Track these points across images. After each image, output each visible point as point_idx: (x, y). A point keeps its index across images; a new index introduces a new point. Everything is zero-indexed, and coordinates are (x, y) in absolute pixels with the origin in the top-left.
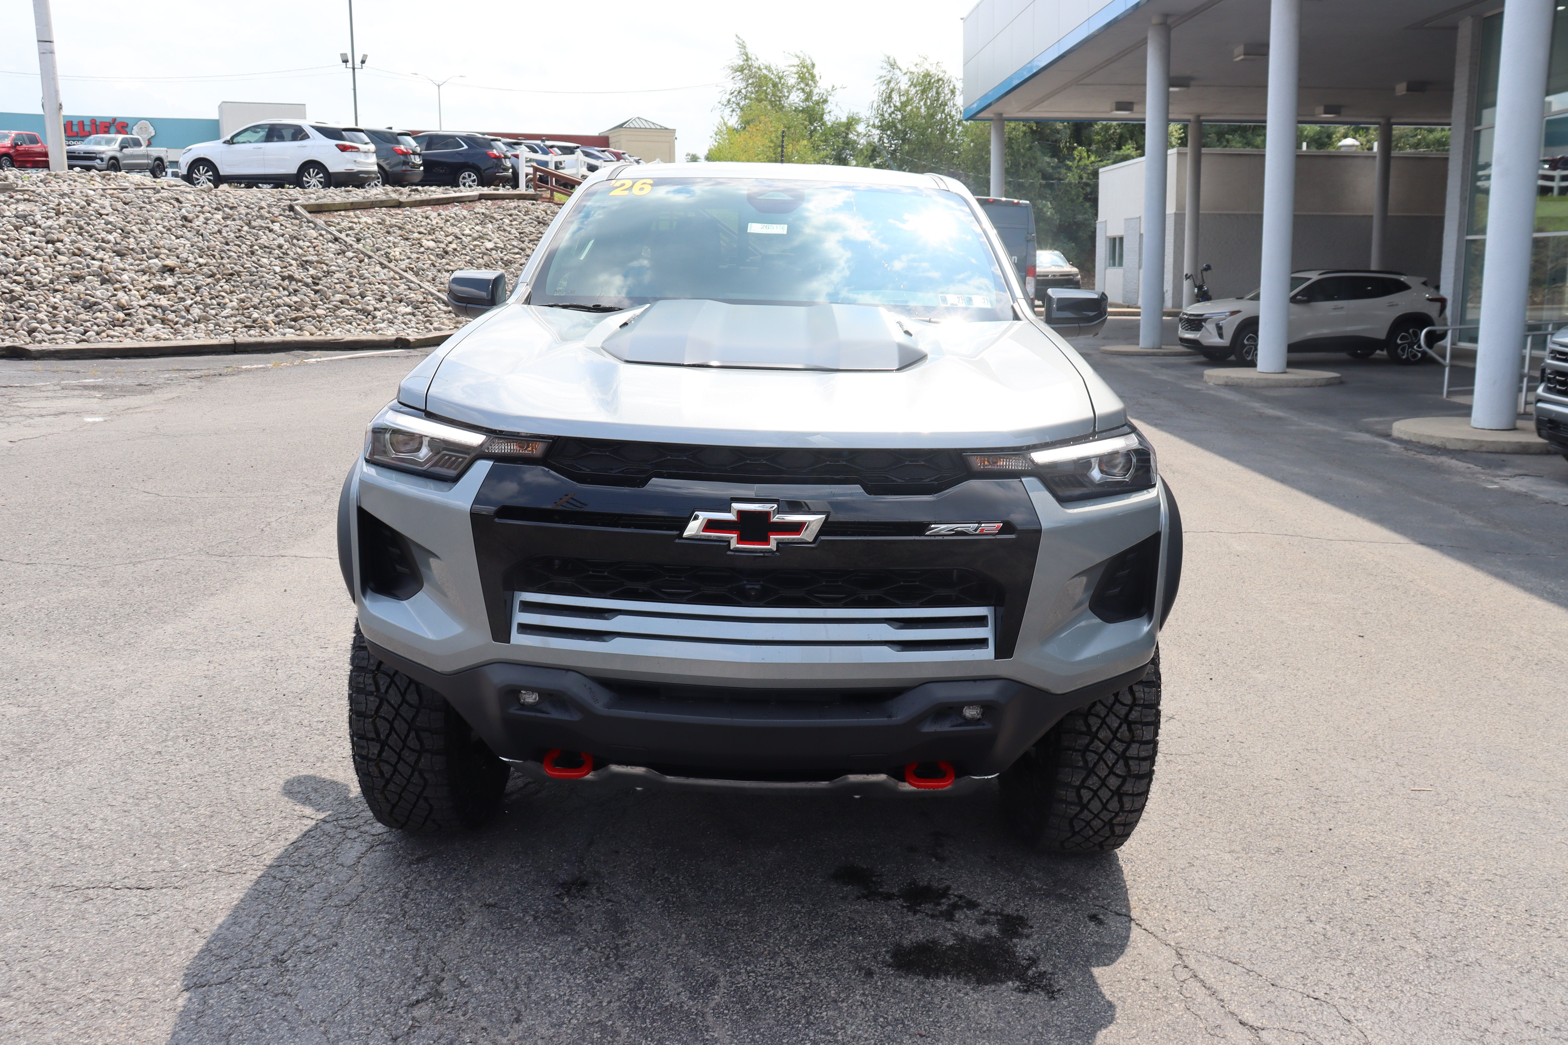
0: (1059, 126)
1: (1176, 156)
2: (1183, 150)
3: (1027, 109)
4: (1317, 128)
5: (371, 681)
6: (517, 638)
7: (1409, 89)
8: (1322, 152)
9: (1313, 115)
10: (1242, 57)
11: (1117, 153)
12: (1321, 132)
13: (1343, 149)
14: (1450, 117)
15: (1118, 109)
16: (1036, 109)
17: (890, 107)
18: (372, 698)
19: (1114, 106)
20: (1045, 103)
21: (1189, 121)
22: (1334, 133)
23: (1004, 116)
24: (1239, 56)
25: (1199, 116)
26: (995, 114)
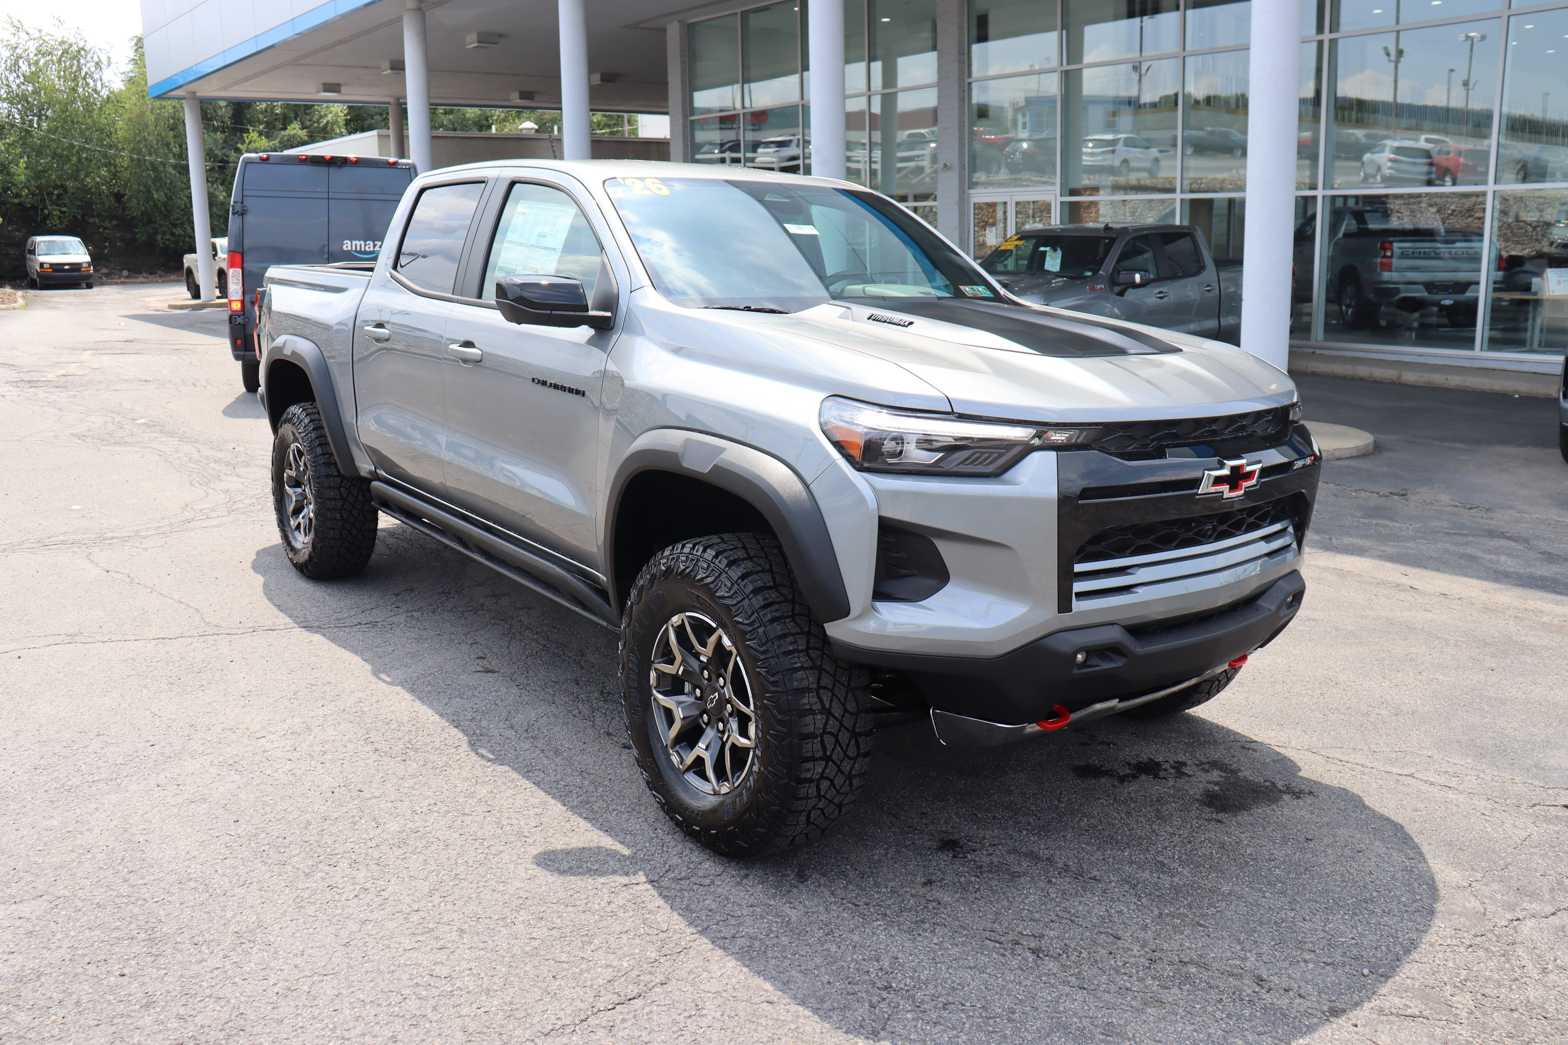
0: (223, 103)
1: (376, 138)
2: (384, 132)
3: (225, 88)
4: (476, 110)
5: (816, 700)
6: (1078, 606)
7: (602, 79)
8: (483, 134)
9: (509, 100)
10: (476, 45)
11: (283, 133)
12: (481, 115)
13: (524, 132)
14: (667, 107)
15: (325, 91)
16: (235, 88)
17: (18, 76)
18: (819, 717)
19: (321, 87)
20: (247, 83)
21: (389, 103)
22: (492, 116)
23: (198, 94)
24: (472, 43)
25: (398, 99)
26: (187, 92)
